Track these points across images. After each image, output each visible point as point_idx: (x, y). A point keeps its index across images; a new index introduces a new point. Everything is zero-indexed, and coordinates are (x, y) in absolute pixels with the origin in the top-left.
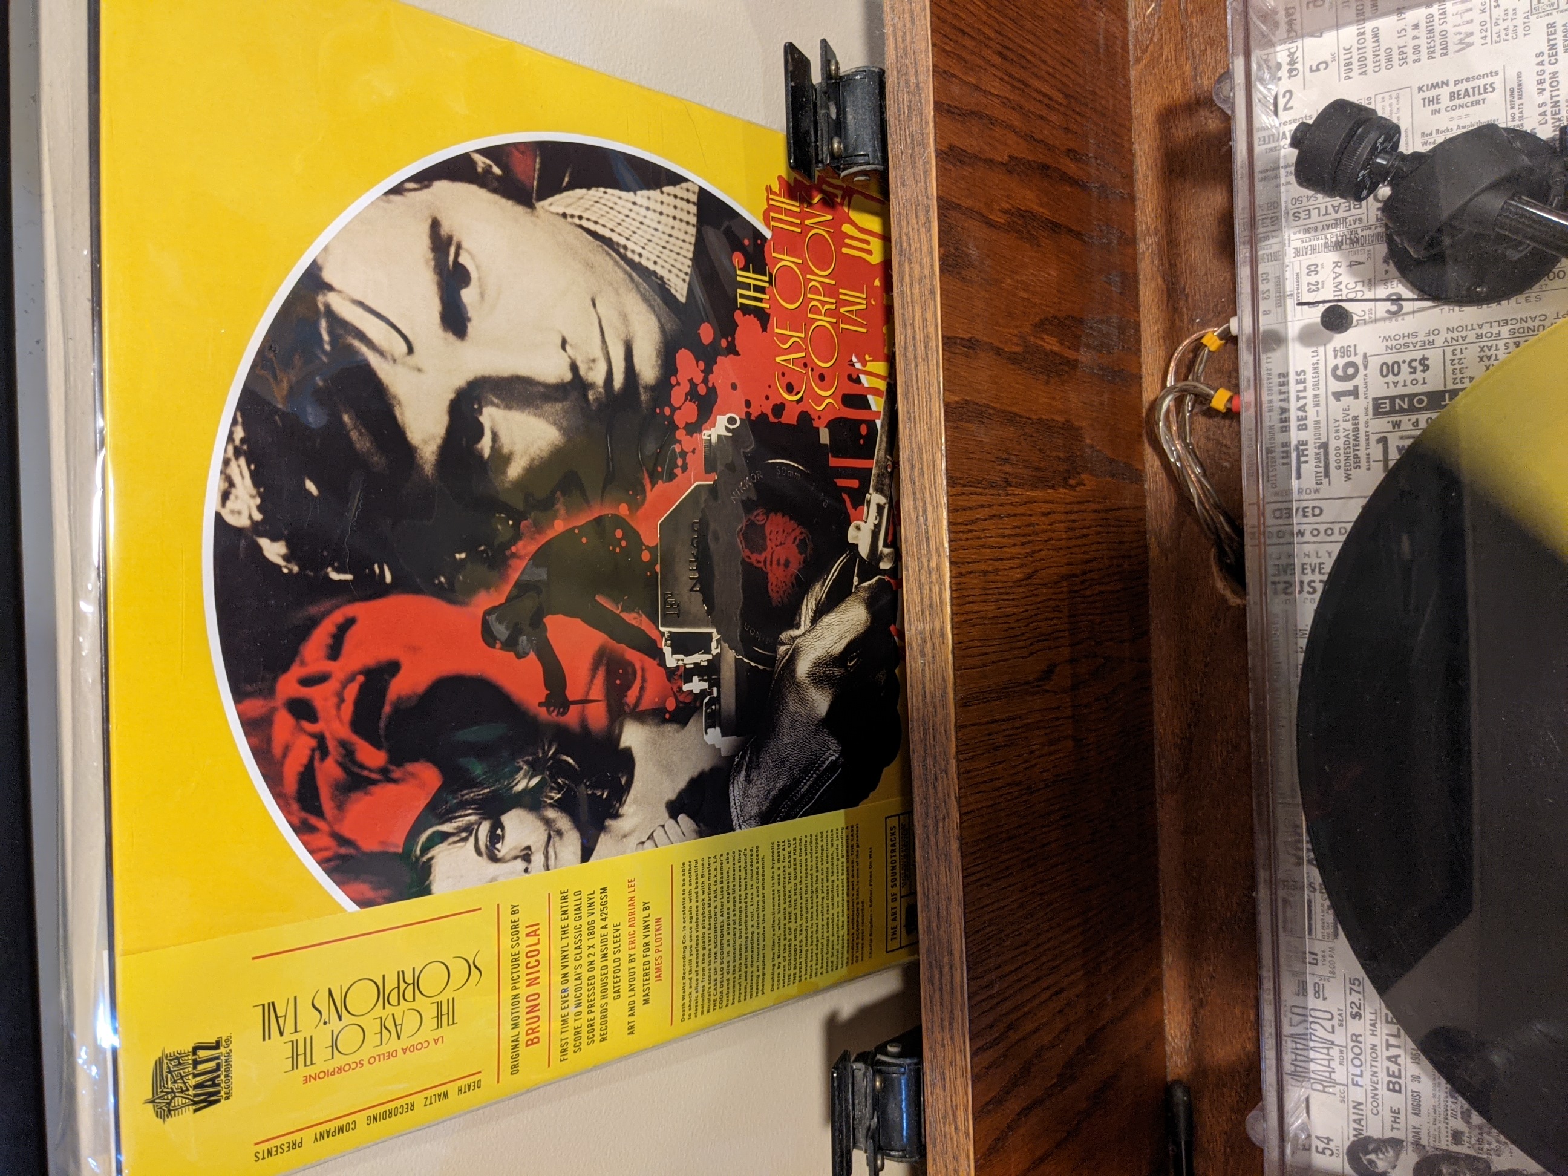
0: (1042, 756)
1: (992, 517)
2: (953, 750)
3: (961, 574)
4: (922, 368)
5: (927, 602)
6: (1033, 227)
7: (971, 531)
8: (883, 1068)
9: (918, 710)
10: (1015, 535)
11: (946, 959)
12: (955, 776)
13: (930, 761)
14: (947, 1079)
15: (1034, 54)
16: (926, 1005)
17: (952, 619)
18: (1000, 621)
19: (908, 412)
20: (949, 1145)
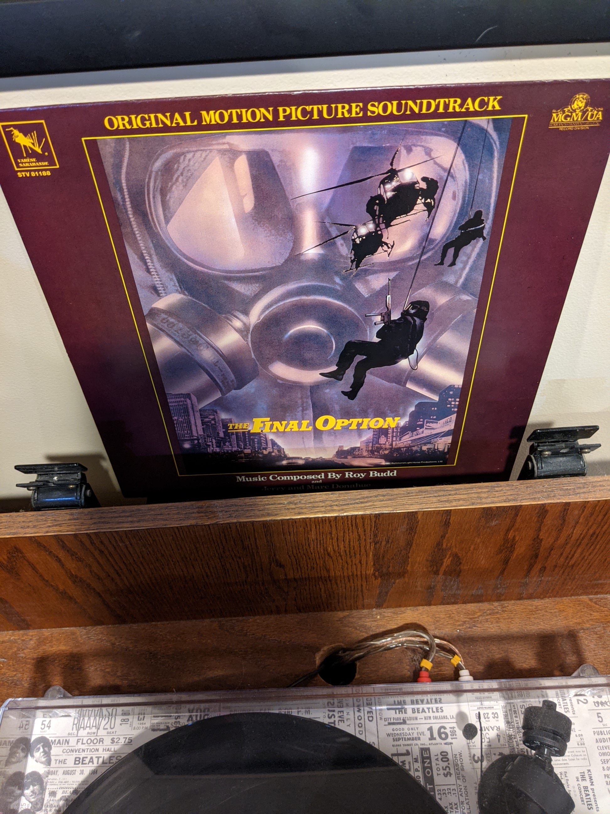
0: (238, 564)
1: (359, 536)
2: (241, 520)
3: (330, 522)
4: (435, 499)
5: (316, 505)
6: (506, 552)
7: (352, 526)
8: (79, 489)
9: (261, 502)
10: (350, 547)
11: (135, 519)
12: (228, 522)
13: (235, 508)
14: (74, 521)
15: (593, 550)
16: (112, 509)
17: (307, 518)
18: (307, 541)
19: (412, 493)
20: (41, 523)
